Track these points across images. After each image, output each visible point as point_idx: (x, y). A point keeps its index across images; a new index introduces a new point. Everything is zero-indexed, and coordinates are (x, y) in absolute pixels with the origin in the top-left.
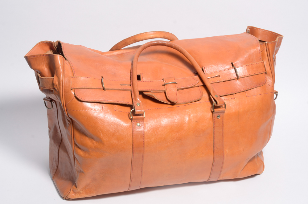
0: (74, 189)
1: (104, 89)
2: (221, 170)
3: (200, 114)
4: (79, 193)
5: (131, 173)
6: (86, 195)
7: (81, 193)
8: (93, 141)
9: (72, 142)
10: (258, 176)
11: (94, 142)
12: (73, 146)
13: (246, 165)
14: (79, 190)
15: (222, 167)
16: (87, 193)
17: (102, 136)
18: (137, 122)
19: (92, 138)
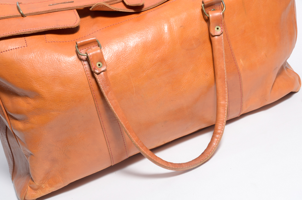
0: (31, 184)
1: (23, 16)
2: (242, 96)
3: (184, 15)
4: (39, 188)
5: (105, 134)
6: (51, 189)
7: (44, 187)
8: (29, 99)
9: (4, 114)
10: (295, 96)
11: (31, 101)
12: (8, 120)
13: (275, 81)
14: (37, 184)
15: (241, 90)
16: (51, 186)
17: (37, 86)
18: (87, 49)
19: (26, 96)
